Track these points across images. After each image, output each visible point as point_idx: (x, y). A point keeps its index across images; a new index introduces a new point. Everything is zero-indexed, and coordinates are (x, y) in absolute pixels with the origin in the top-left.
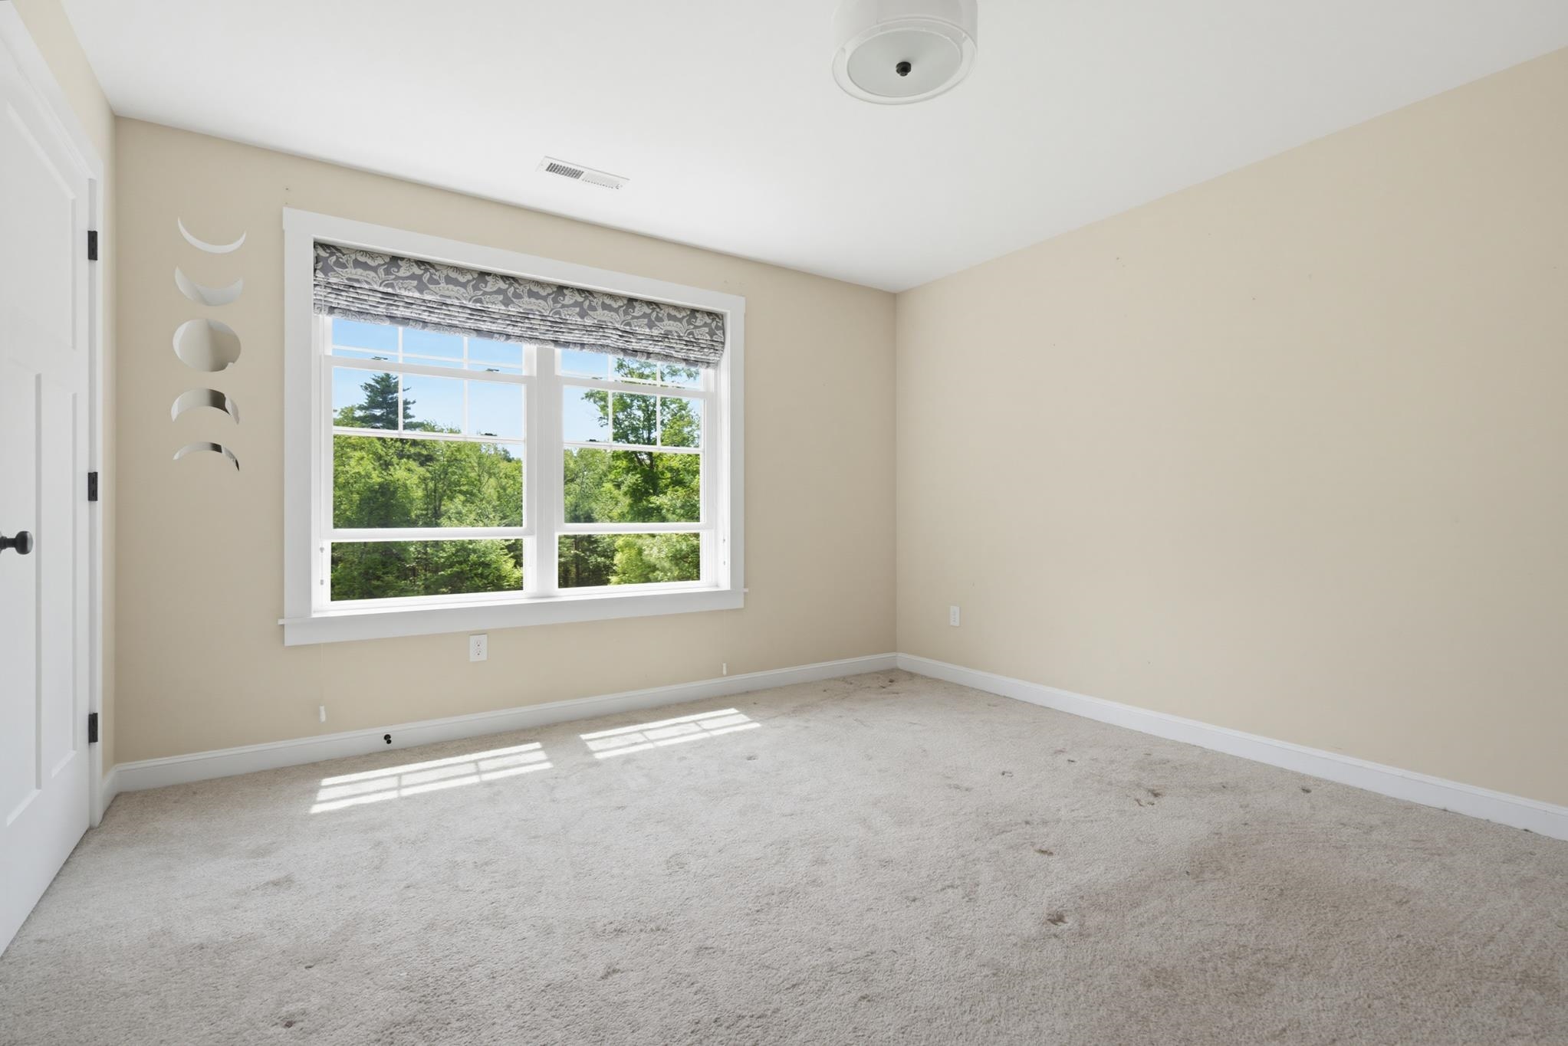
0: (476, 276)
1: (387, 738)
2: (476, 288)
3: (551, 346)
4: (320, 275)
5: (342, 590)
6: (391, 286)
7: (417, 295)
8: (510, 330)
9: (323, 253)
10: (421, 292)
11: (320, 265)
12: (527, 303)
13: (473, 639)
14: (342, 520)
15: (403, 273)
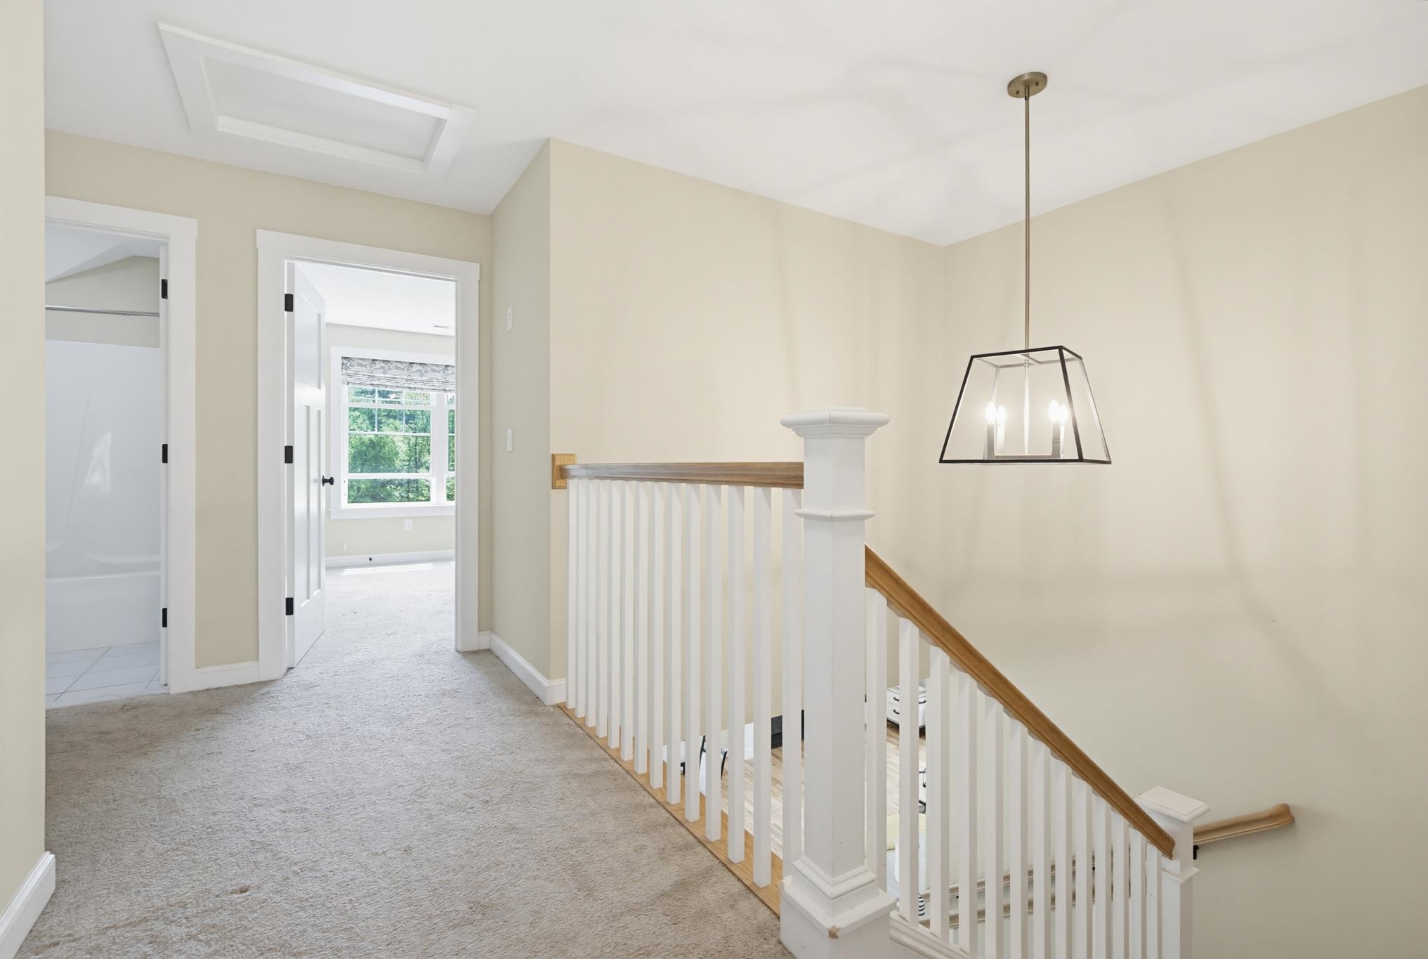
0: (408, 364)
1: (370, 559)
2: (408, 370)
3: (443, 392)
4: (344, 371)
5: (353, 499)
6: (372, 373)
7: (383, 375)
8: (423, 387)
9: (345, 362)
10: (385, 374)
11: (344, 367)
12: (430, 375)
13: (407, 521)
14: (352, 470)
15: (377, 366)
